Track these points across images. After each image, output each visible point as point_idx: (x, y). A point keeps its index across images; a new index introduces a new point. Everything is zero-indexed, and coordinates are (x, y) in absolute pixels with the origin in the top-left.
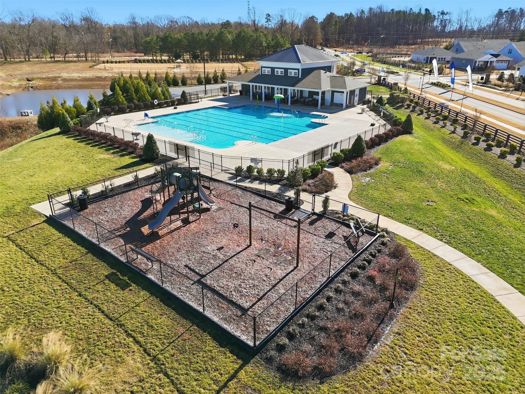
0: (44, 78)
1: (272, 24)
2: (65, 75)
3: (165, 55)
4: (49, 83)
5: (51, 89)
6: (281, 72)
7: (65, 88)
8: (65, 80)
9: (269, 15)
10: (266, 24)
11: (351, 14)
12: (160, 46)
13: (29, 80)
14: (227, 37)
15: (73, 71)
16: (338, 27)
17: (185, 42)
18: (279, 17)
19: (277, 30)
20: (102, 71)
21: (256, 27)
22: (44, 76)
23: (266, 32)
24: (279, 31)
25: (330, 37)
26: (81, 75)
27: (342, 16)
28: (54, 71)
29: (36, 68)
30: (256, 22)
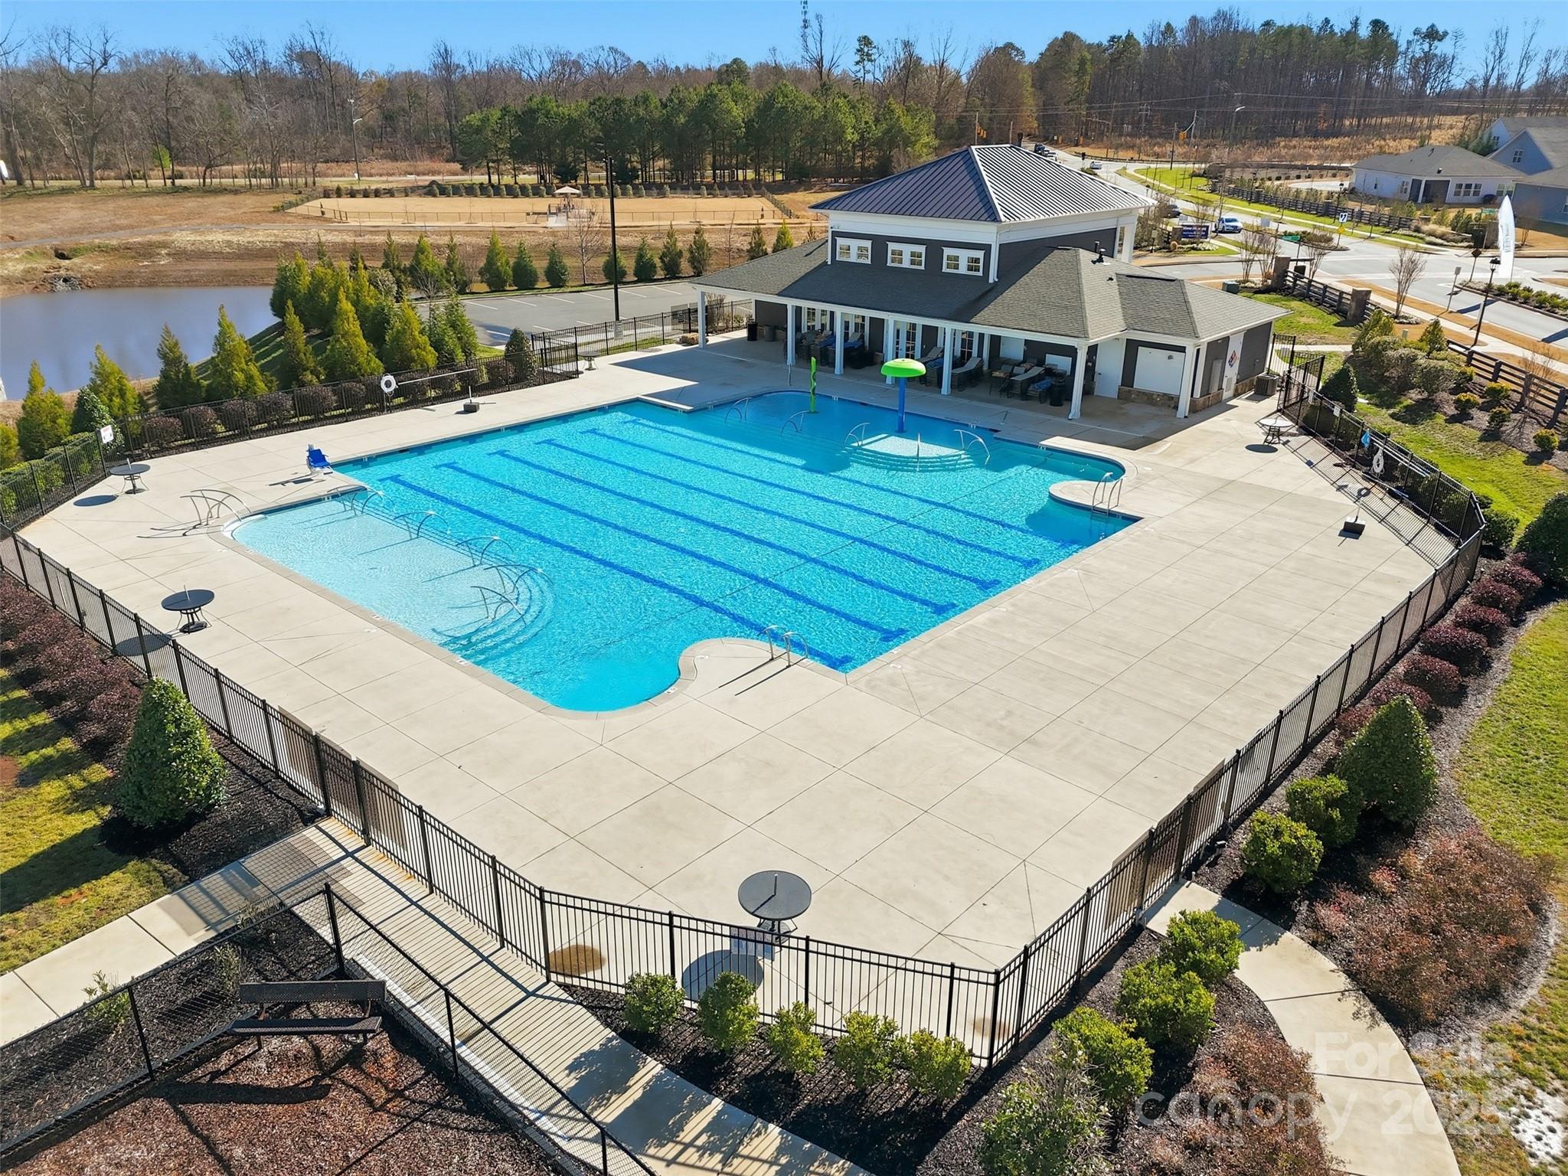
0: (115, 249)
1: (876, 73)
2: (184, 238)
3: (527, 168)
4: (125, 264)
5: (131, 285)
6: (913, 254)
7: (178, 283)
8: (180, 255)
9: (865, 41)
10: (857, 68)
11: (1130, 36)
12: (514, 142)
13: (62, 256)
14: (729, 112)
15: (218, 223)
16: (1088, 78)
17: (594, 129)
18: (900, 47)
19: (893, 88)
20: (310, 223)
21: (822, 80)
22: (114, 242)
23: (855, 96)
24: (897, 91)
25: (1062, 109)
26: (235, 239)
27: (1099, 45)
28: (155, 223)
29: (101, 213)
30: (826, 64)
